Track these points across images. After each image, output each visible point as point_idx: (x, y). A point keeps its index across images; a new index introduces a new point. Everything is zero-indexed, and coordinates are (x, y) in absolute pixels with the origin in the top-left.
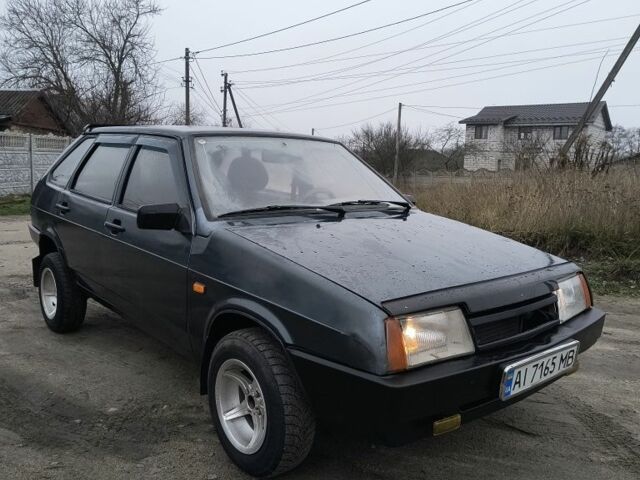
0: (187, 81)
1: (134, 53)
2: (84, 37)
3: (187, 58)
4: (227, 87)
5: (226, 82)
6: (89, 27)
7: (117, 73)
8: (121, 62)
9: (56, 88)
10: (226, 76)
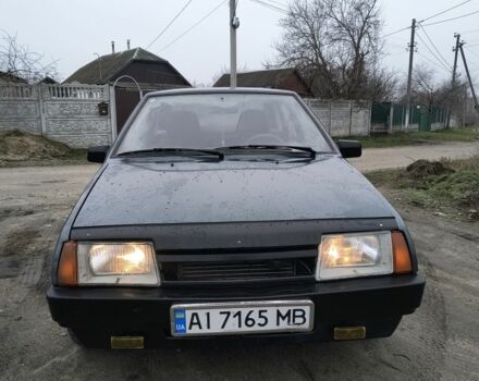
0: (412, 46)
1: (370, 30)
2: (336, 24)
3: (413, 27)
4: (459, 46)
5: (458, 42)
6: (339, 17)
7: (357, 47)
8: (360, 39)
9: (313, 64)
10: (458, 37)
